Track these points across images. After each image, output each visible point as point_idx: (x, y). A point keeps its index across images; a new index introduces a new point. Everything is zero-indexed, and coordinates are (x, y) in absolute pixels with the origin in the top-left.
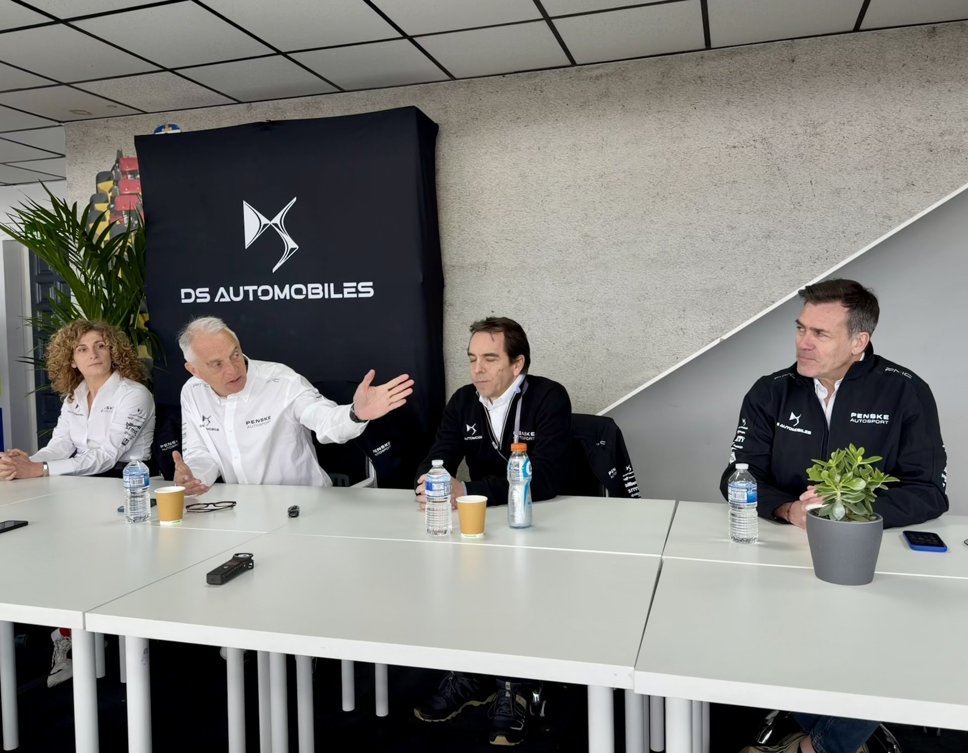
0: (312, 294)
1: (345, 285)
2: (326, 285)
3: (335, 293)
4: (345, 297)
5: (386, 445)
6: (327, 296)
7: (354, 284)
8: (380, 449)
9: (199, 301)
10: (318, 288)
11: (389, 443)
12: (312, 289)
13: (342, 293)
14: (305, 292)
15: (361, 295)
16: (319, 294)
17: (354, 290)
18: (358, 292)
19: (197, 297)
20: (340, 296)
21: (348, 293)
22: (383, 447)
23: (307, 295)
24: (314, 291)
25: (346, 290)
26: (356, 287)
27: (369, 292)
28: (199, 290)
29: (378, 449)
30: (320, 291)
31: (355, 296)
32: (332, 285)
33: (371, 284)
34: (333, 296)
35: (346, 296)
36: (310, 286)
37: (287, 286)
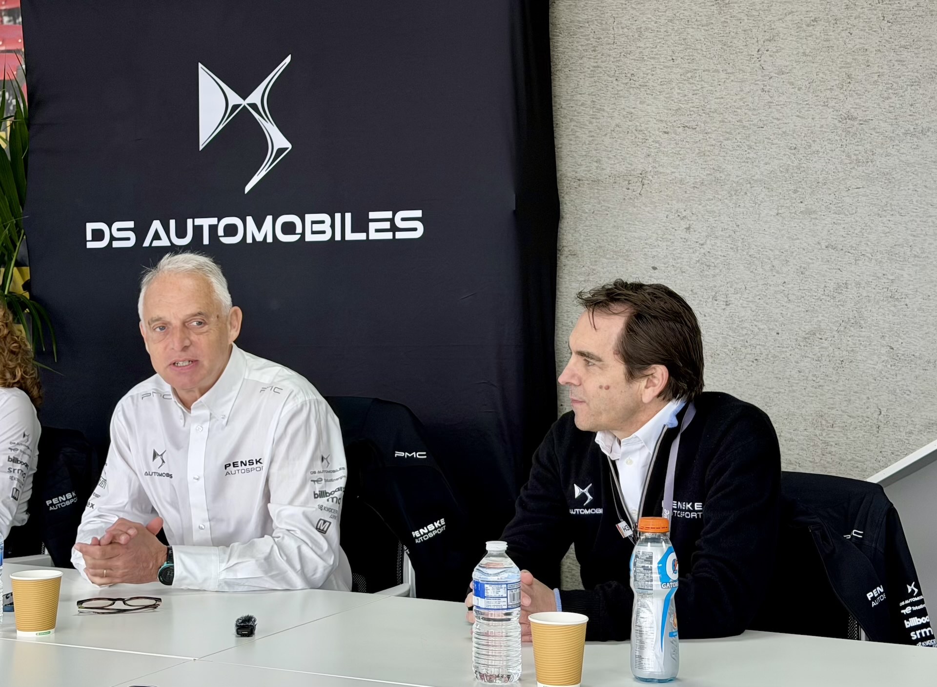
0: (313, 233)
1: (372, 215)
2: (338, 216)
3: (354, 230)
4: (371, 238)
5: (437, 524)
6: (338, 237)
7: (388, 214)
8: (426, 531)
9: (116, 244)
10: (323, 222)
11: (442, 521)
12: (313, 222)
13: (366, 230)
14: (299, 229)
15: (399, 235)
16: (323, 232)
17: (387, 225)
18: (394, 229)
19: (113, 238)
20: (362, 236)
21: (377, 231)
22: (431, 527)
23: (303, 234)
24: (317, 227)
25: (372, 226)
26: (392, 221)
27: (415, 229)
28: (117, 225)
29: (421, 530)
30: (326, 227)
31: (389, 236)
32: (348, 216)
33: (418, 213)
34: (350, 236)
35: (374, 236)
36: (309, 218)
37: (269, 219)
